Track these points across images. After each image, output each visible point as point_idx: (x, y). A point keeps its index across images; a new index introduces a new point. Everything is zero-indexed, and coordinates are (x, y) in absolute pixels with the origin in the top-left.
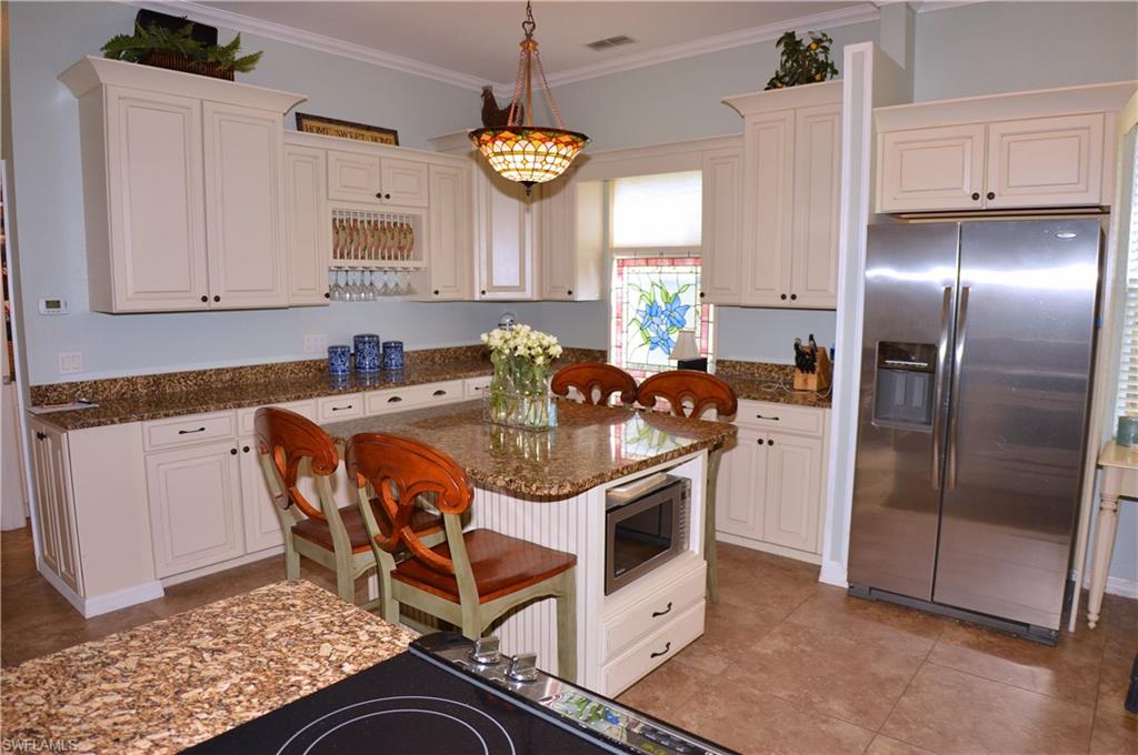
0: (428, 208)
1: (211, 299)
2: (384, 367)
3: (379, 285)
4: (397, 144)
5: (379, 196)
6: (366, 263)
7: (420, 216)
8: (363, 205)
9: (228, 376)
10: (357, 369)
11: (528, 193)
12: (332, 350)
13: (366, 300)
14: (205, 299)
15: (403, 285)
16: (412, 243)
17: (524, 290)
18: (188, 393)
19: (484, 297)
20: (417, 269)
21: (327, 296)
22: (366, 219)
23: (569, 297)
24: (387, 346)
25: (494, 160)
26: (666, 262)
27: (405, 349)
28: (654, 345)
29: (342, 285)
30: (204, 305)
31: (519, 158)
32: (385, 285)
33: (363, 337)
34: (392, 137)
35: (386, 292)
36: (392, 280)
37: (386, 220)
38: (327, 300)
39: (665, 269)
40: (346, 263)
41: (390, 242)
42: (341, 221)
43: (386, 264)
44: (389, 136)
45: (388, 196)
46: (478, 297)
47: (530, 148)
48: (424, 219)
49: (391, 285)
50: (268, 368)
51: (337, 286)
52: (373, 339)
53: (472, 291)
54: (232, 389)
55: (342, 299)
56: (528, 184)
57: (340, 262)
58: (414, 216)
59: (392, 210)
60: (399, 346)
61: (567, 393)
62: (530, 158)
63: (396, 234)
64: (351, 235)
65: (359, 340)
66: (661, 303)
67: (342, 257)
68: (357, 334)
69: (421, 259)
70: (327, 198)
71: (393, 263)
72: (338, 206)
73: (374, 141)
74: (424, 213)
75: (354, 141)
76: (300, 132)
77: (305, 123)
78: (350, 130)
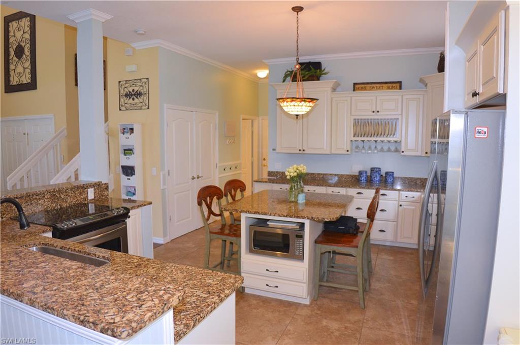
0: (402, 114)
1: (302, 150)
4: (401, 89)
5: (374, 112)
8: (366, 114)
9: (321, 176)
10: (371, 181)
11: (297, 118)
12: (360, 172)
13: (373, 153)
14: (300, 150)
21: (348, 151)
24: (387, 173)
32: (382, 148)
33: (374, 168)
34: (397, 84)
35: (382, 151)
38: (348, 153)
40: (361, 139)
43: (379, 139)
44: (395, 85)
45: (378, 112)
52: (378, 170)
56: (297, 115)
57: (357, 139)
58: (395, 119)
59: (381, 117)
60: (392, 174)
65: (372, 170)
67: (358, 136)
68: (372, 167)
70: (351, 115)
71: (382, 139)
72: (356, 117)
73: (389, 88)
74: (400, 117)
75: (379, 91)
76: (354, 90)
77: (356, 86)
78: (376, 85)
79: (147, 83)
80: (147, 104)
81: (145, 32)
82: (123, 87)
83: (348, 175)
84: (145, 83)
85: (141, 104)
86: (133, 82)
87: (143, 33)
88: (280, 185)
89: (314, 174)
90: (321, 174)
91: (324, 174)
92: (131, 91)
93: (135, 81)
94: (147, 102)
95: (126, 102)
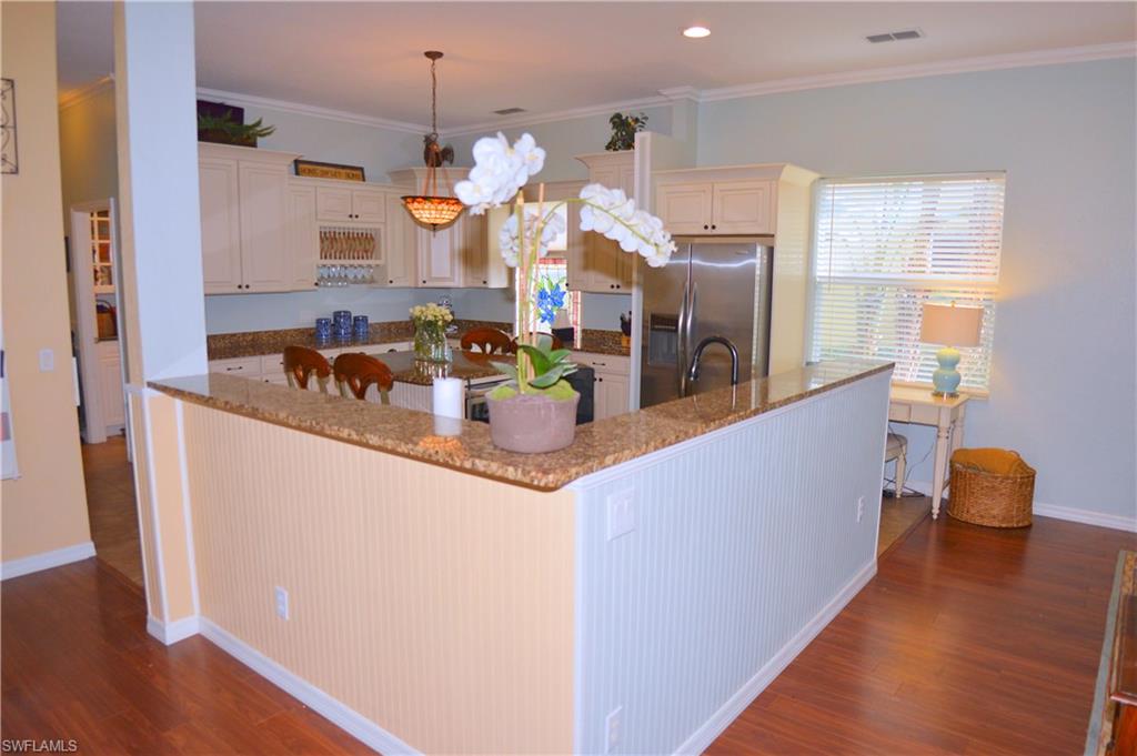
0: (385, 223)
1: (244, 287)
2: (354, 334)
3: (351, 277)
4: (364, 180)
5: (351, 216)
6: (343, 262)
7: (379, 229)
8: (341, 223)
9: (250, 338)
10: (336, 334)
11: (434, 229)
12: (319, 321)
13: (342, 286)
14: (240, 287)
15: (367, 277)
16: (374, 247)
17: (454, 281)
18: (225, 348)
19: (425, 285)
20: (377, 266)
21: (316, 284)
22: (342, 231)
23: (484, 285)
24: (356, 319)
25: (414, 212)
26: (551, 261)
27: (369, 322)
28: (544, 319)
29: (326, 276)
30: (239, 291)
31: (427, 212)
32: (355, 277)
33: (340, 312)
34: (359, 172)
35: (356, 281)
36: (360, 273)
37: (356, 232)
38: (316, 287)
39: (551, 266)
40: (328, 262)
41: (358, 248)
42: (325, 233)
43: (356, 262)
44: (357, 173)
45: (357, 216)
46: (421, 284)
47: (432, 207)
48: (382, 230)
49: (359, 277)
50: (276, 332)
51: (322, 277)
52: (347, 314)
53: (416, 281)
54: (252, 347)
55: (325, 286)
56: (434, 225)
57: (324, 262)
58: (375, 229)
59: (360, 226)
60: (365, 319)
61: (471, 347)
62: (433, 212)
63: (363, 241)
64: (332, 243)
65: (337, 315)
66: (548, 290)
67: (326, 257)
68: (336, 310)
69: (380, 259)
70: (317, 219)
71: (361, 262)
72: (322, 224)
73: (348, 177)
74: (382, 227)
75: (335, 180)
76: (297, 173)
77: (300, 167)
78: (331, 169)
83: (295, 330)
89: (235, 335)
90: (250, 334)
91: (254, 333)
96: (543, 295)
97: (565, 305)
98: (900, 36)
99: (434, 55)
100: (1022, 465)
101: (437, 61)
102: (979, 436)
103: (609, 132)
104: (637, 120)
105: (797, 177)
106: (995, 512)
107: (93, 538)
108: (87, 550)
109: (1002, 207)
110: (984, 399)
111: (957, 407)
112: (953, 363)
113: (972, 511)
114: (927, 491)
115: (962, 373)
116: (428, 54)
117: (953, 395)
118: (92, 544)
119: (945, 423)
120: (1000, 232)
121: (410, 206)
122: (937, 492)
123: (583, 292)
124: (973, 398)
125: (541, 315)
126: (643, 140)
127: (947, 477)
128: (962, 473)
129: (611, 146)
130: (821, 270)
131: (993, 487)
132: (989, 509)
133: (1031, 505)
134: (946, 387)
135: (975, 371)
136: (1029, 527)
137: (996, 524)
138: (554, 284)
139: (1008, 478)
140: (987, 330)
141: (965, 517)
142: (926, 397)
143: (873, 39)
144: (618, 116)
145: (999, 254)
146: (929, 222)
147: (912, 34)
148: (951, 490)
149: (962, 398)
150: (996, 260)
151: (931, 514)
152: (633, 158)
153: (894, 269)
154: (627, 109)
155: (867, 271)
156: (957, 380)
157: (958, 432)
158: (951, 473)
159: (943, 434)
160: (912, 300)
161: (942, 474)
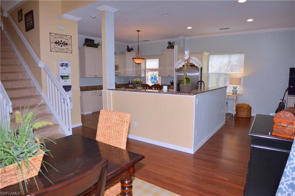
0: (120, 63)
4: (115, 54)
14: (95, 76)
15: (116, 74)
16: (118, 68)
17: (133, 75)
20: (119, 72)
23: (140, 76)
26: (154, 71)
45: (115, 62)
46: (127, 76)
56: (138, 63)
58: (118, 65)
60: (116, 83)
63: (116, 67)
79: (71, 39)
80: (71, 50)
81: (96, 17)
82: (53, 37)
84: (70, 39)
85: (67, 50)
86: (61, 36)
87: (95, 17)
88: (94, 91)
92: (60, 41)
93: (63, 36)
94: (71, 49)
95: (55, 47)
96: (152, 78)
97: (157, 80)
98: (225, 29)
99: (138, 31)
100: (249, 106)
101: (139, 32)
102: (241, 101)
103: (167, 45)
104: (173, 43)
105: (206, 54)
106: (245, 115)
107: (82, 122)
108: (81, 124)
109: (244, 59)
110: (242, 95)
111: (237, 96)
112: (236, 88)
113: (240, 115)
114: (232, 113)
115: (238, 90)
116: (137, 31)
117: (236, 94)
118: (82, 123)
119: (235, 99)
120: (244, 64)
121: (134, 60)
122: (234, 113)
123: (161, 77)
124: (239, 95)
125: (152, 82)
126: (176, 47)
127: (236, 109)
128: (238, 108)
129: (168, 48)
130: (210, 71)
131: (244, 110)
132: (243, 114)
133: (251, 113)
134: (235, 92)
135: (240, 90)
136: (251, 117)
137: (245, 117)
138: (155, 75)
139: (247, 108)
140: (242, 82)
141: (239, 116)
142: (232, 94)
143: (220, 29)
144: (169, 42)
145: (243, 68)
146: (230, 62)
147: (228, 28)
148: (236, 112)
149: (238, 94)
150: (243, 69)
151: (233, 116)
152: (174, 50)
153: (223, 71)
154: (171, 40)
155: (217, 72)
156: (237, 91)
157: (237, 101)
158: (236, 108)
159: (235, 101)
160: (227, 77)
161: (235, 109)
